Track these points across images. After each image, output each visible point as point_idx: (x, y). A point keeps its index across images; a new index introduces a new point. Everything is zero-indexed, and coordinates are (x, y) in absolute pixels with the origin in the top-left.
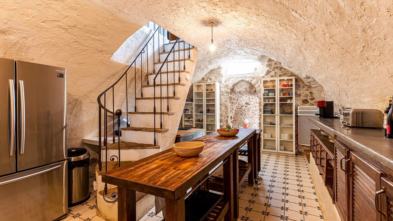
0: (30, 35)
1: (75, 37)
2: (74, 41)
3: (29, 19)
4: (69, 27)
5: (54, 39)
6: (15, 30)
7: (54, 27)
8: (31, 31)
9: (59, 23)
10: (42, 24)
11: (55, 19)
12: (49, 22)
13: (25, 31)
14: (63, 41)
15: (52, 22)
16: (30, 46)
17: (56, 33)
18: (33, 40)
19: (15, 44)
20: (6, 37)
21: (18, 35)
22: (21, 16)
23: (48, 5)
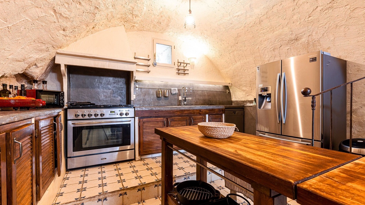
0: (311, 32)
1: (348, 7)
2: (352, 10)
3: (299, 22)
4: (331, 4)
5: (330, 22)
6: (300, 35)
7: (320, 14)
8: (309, 28)
9: (319, 8)
10: (310, 18)
11: (313, 8)
12: (313, 13)
13: (305, 31)
14: (341, 19)
15: (314, 12)
16: (318, 39)
17: (327, 17)
18: (317, 33)
19: (308, 43)
20: (300, 42)
21: (305, 36)
22: (294, 24)
23: (298, 4)
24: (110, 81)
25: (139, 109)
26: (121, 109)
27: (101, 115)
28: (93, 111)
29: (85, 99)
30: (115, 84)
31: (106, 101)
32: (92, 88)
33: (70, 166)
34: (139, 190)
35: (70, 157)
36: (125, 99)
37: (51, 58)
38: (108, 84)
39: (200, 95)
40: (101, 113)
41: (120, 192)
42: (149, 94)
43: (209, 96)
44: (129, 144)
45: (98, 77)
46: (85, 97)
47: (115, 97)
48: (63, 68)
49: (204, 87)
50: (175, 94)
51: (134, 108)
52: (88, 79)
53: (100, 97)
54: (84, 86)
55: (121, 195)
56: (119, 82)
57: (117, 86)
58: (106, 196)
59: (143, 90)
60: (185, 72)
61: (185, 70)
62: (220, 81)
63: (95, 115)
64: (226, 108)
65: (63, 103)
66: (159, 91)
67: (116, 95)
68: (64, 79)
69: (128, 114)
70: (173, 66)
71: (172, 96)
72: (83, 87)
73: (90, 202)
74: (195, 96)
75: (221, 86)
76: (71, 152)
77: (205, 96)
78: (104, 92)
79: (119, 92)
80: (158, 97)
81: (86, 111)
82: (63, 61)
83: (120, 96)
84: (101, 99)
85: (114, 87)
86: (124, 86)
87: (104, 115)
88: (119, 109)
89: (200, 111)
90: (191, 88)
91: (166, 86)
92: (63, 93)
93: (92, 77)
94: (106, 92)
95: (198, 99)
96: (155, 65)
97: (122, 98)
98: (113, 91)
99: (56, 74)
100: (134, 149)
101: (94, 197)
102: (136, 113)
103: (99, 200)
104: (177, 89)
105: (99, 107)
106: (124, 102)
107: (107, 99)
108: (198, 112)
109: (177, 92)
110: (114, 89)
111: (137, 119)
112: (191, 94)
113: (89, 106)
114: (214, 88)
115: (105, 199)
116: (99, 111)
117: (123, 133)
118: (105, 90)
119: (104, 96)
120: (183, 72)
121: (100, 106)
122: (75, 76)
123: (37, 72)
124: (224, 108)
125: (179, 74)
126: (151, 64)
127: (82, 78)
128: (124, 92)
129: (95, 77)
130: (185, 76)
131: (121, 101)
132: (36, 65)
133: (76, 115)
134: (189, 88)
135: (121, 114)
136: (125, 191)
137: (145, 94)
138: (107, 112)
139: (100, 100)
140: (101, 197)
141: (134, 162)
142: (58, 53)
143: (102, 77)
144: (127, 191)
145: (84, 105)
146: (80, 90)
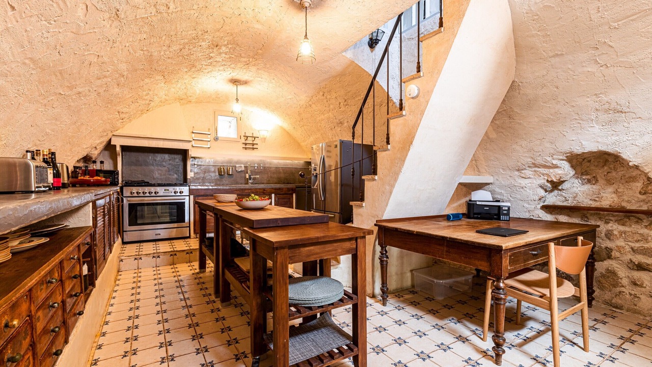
24: (165, 158)
25: (194, 188)
26: (175, 188)
27: (155, 193)
28: (147, 189)
29: (140, 178)
30: (171, 162)
31: (161, 179)
32: (145, 165)
33: (126, 240)
34: (187, 253)
35: (126, 231)
36: (182, 177)
37: (108, 140)
38: (163, 161)
39: (274, 173)
40: (155, 191)
41: (171, 253)
42: (209, 172)
43: (285, 173)
44: (184, 221)
45: (152, 154)
46: (138, 175)
47: (170, 175)
48: (118, 149)
49: (278, 162)
50: (241, 171)
51: (189, 186)
52: (141, 157)
53: (154, 175)
54: (137, 163)
55: (171, 255)
56: (175, 159)
57: (173, 163)
58: (159, 254)
59: (203, 168)
60: (254, 147)
61: (253, 144)
62: (300, 156)
63: (149, 193)
64: (296, 188)
65: (118, 182)
66: (221, 169)
67: (171, 173)
68: (118, 158)
69: (183, 192)
70: (239, 140)
71: (238, 174)
72: (136, 165)
73: (146, 258)
74: (267, 174)
75: (302, 162)
76: (126, 226)
77: (280, 173)
78: (159, 170)
79: (175, 169)
80: (220, 175)
81: (141, 190)
82: (118, 142)
83: (176, 174)
84: (155, 177)
85: (170, 164)
86: (181, 164)
87: (158, 193)
88: (174, 187)
89: (264, 190)
90: (262, 165)
91: (230, 162)
92: (118, 172)
93: (146, 154)
94: (161, 170)
95: (271, 177)
96: (216, 139)
97: (178, 176)
98: (169, 169)
99: (108, 152)
100: (189, 227)
101: (149, 254)
102: (191, 192)
103: (154, 257)
104: (243, 165)
105: (153, 185)
106: (180, 181)
107: (162, 177)
108: (261, 191)
109: (244, 169)
110: (169, 166)
111: (192, 197)
112: (261, 172)
113: (144, 184)
114: (292, 165)
115: (159, 257)
116: (153, 189)
117: (177, 211)
118: (160, 168)
119: (158, 174)
120: (252, 147)
121: (155, 184)
122: (128, 153)
123: (95, 154)
124: (295, 187)
125: (246, 148)
126: (212, 139)
127: (134, 156)
128: (181, 169)
129: (149, 154)
130: (253, 151)
131: (177, 179)
132: (96, 148)
133: (131, 193)
134: (259, 164)
135: (175, 192)
136: (175, 253)
137: (205, 172)
138: (161, 191)
139: (154, 179)
140: (155, 255)
141: (188, 240)
142: (113, 135)
143: (156, 155)
144: (177, 253)
145: (138, 183)
146: (133, 167)
